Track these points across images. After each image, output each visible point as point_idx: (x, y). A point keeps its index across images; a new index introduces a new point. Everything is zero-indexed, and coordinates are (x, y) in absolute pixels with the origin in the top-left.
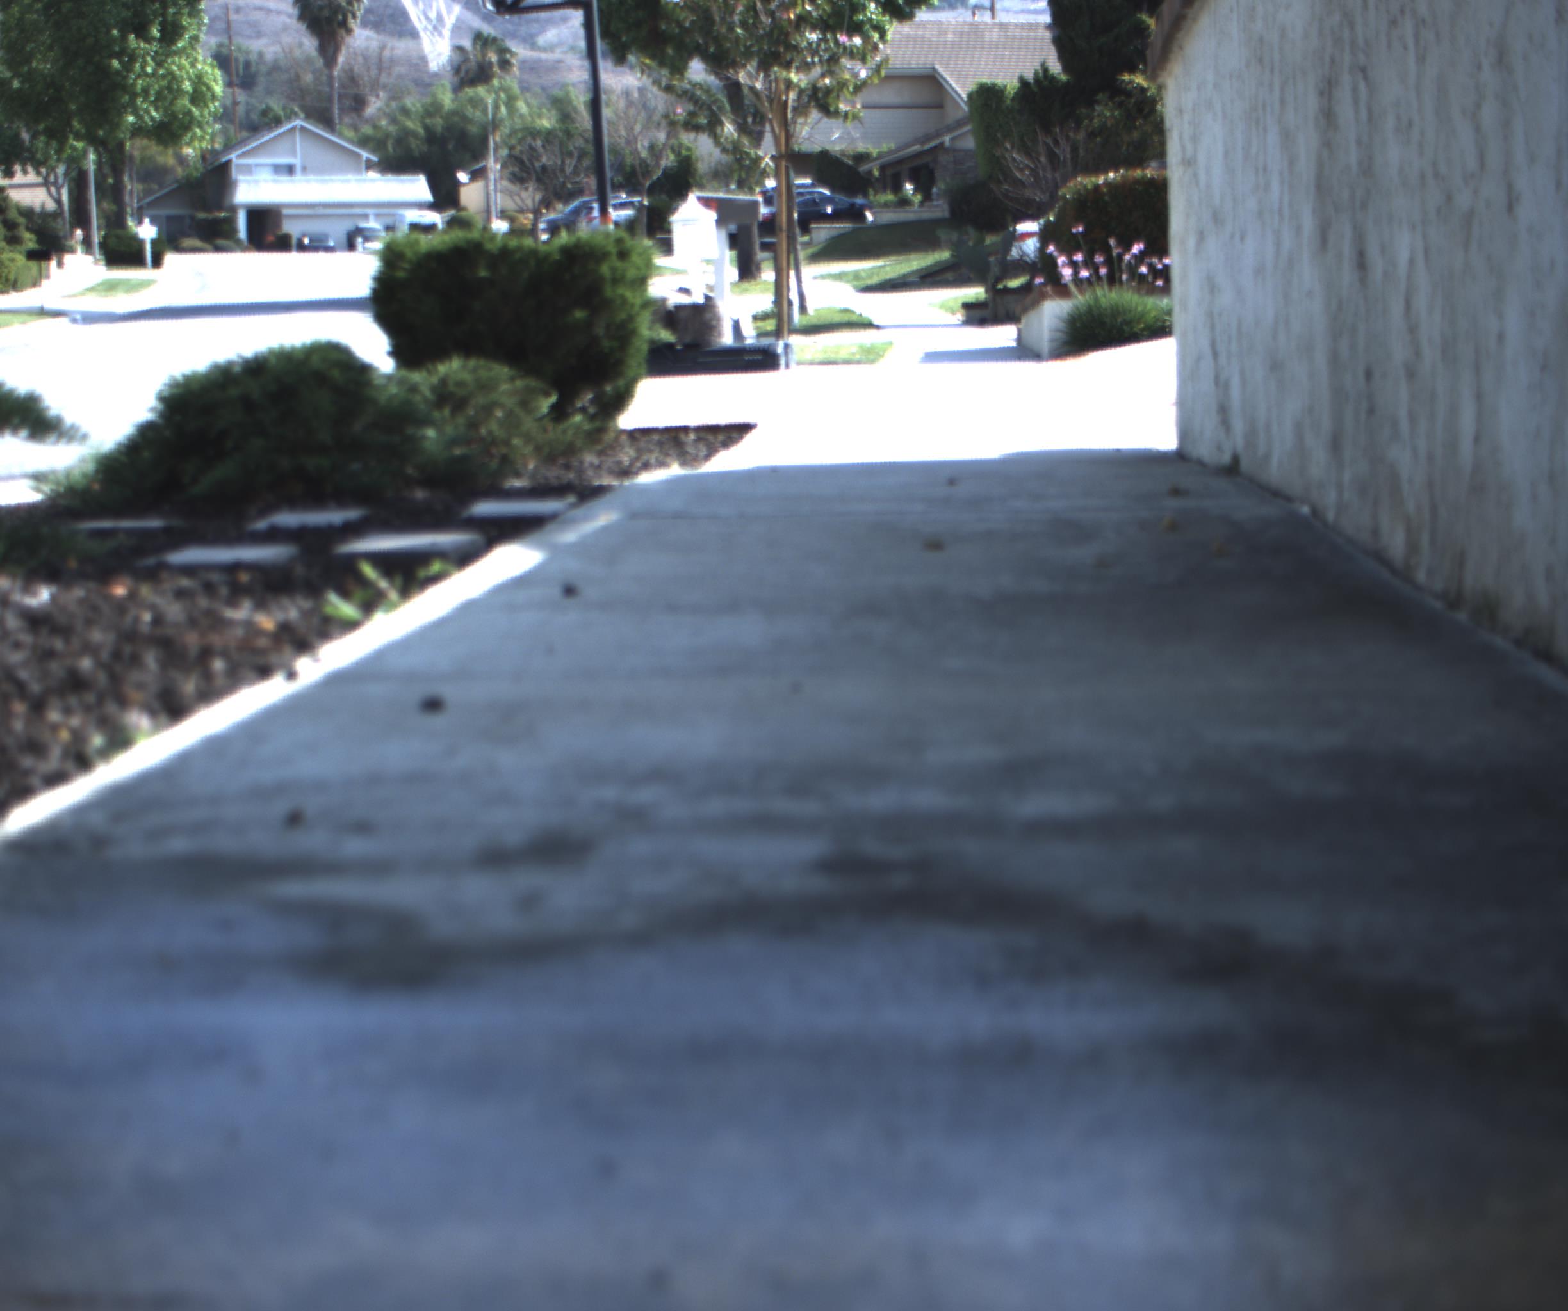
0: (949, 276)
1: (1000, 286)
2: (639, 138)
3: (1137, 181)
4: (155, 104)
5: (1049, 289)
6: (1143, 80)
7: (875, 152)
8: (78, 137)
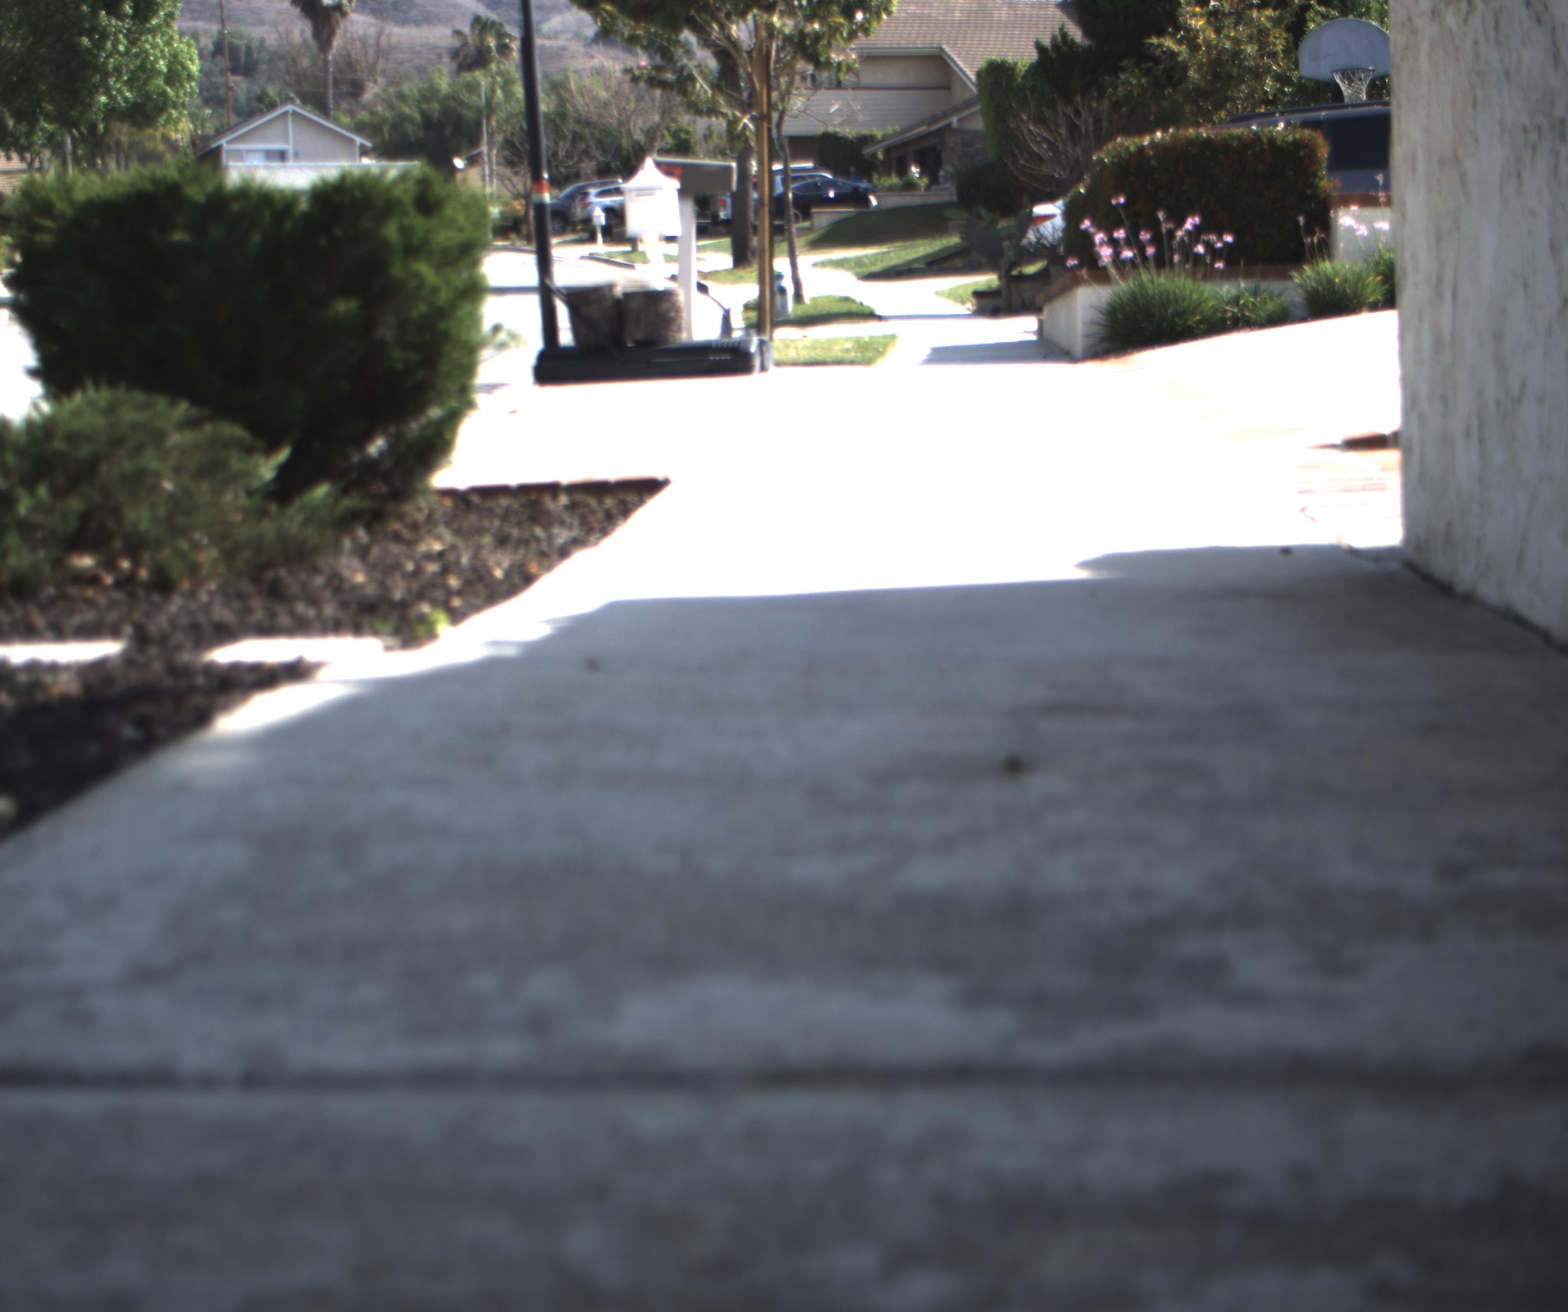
0: (958, 262)
1: (1015, 272)
2: (633, 117)
3: (1190, 142)
4: (130, 83)
5: (1084, 272)
6: (1174, 44)
7: (879, 135)
8: (49, 119)
